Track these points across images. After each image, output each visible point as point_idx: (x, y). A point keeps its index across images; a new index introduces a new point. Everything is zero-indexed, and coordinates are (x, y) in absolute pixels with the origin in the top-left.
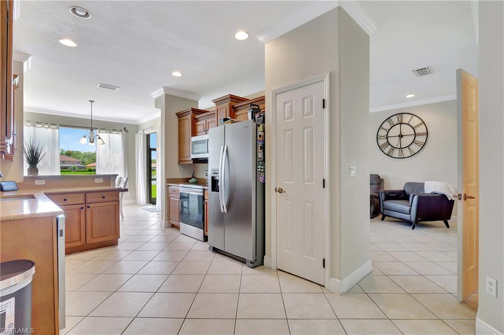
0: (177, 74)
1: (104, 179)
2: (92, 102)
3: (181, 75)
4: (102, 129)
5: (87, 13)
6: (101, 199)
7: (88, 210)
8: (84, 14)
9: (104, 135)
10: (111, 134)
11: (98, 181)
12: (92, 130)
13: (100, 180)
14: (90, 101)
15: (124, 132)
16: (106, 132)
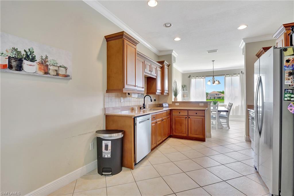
0: (242, 27)
1: (204, 104)
2: (213, 61)
3: (246, 26)
4: (227, 75)
5: (170, 24)
6: (195, 115)
7: (189, 119)
8: (169, 25)
9: (228, 78)
10: (233, 77)
11: (201, 104)
12: (213, 77)
13: (202, 104)
14: (212, 61)
15: (241, 74)
16: (229, 76)
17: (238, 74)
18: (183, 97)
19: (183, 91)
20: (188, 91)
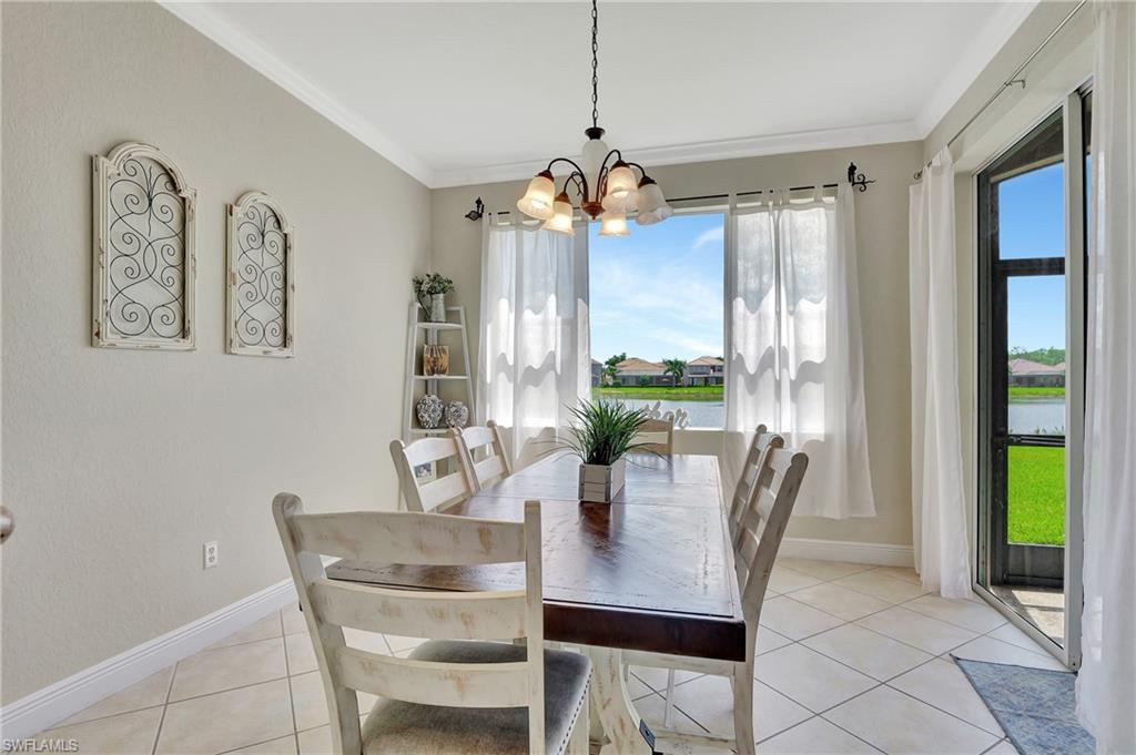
4: (741, 195)
9: (752, 226)
10: (785, 215)
15: (846, 188)
16: (759, 203)
17: (825, 186)
18: (422, 374)
19: (420, 320)
20: (462, 326)
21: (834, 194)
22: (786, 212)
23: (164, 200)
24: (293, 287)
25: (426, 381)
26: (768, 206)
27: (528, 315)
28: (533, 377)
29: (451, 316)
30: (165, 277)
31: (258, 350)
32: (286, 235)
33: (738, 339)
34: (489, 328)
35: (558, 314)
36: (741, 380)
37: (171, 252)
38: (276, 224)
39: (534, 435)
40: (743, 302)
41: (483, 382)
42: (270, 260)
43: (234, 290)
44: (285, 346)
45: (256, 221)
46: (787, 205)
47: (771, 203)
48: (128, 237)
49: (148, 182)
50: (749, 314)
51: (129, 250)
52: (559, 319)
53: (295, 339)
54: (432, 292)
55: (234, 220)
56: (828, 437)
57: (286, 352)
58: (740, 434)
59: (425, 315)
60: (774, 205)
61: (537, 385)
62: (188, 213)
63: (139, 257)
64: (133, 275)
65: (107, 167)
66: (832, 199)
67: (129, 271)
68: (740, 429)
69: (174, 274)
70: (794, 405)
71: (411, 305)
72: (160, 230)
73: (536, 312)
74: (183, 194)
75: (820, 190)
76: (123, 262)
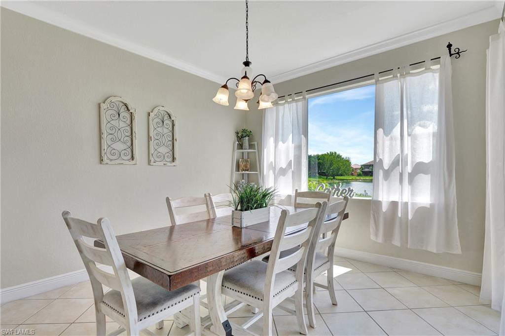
4: (382, 73)
15: (446, 58)
16: (392, 76)
17: (431, 60)
18: (239, 171)
19: (238, 149)
20: (256, 151)
21: (438, 63)
22: (408, 79)
23: (125, 114)
24: (176, 140)
25: (243, 174)
26: (397, 77)
27: (280, 143)
28: (283, 172)
29: (251, 146)
30: (125, 140)
31: (162, 163)
32: (173, 121)
33: (379, 151)
34: (265, 150)
35: (293, 143)
36: (381, 173)
37: (127, 131)
38: (169, 117)
39: (283, 198)
40: (382, 131)
41: (263, 174)
42: (166, 131)
43: (151, 143)
44: (173, 162)
45: (160, 117)
46: (408, 74)
47: (399, 75)
48: (112, 128)
49: (118, 109)
50: (385, 137)
51: (113, 132)
52: (293, 145)
53: (177, 159)
54: (242, 137)
55: (151, 118)
56: (432, 205)
57: (174, 164)
58: (380, 201)
59: (241, 146)
60: (400, 75)
61: (284, 176)
62: (133, 117)
63: (115, 134)
64: (113, 140)
65: (103, 106)
66: (438, 66)
67: (112, 139)
68: (380, 199)
69: (129, 139)
70: (410, 187)
71: (234, 143)
72: (123, 124)
73: (283, 143)
74: (131, 111)
75: (428, 62)
76: (111, 136)
